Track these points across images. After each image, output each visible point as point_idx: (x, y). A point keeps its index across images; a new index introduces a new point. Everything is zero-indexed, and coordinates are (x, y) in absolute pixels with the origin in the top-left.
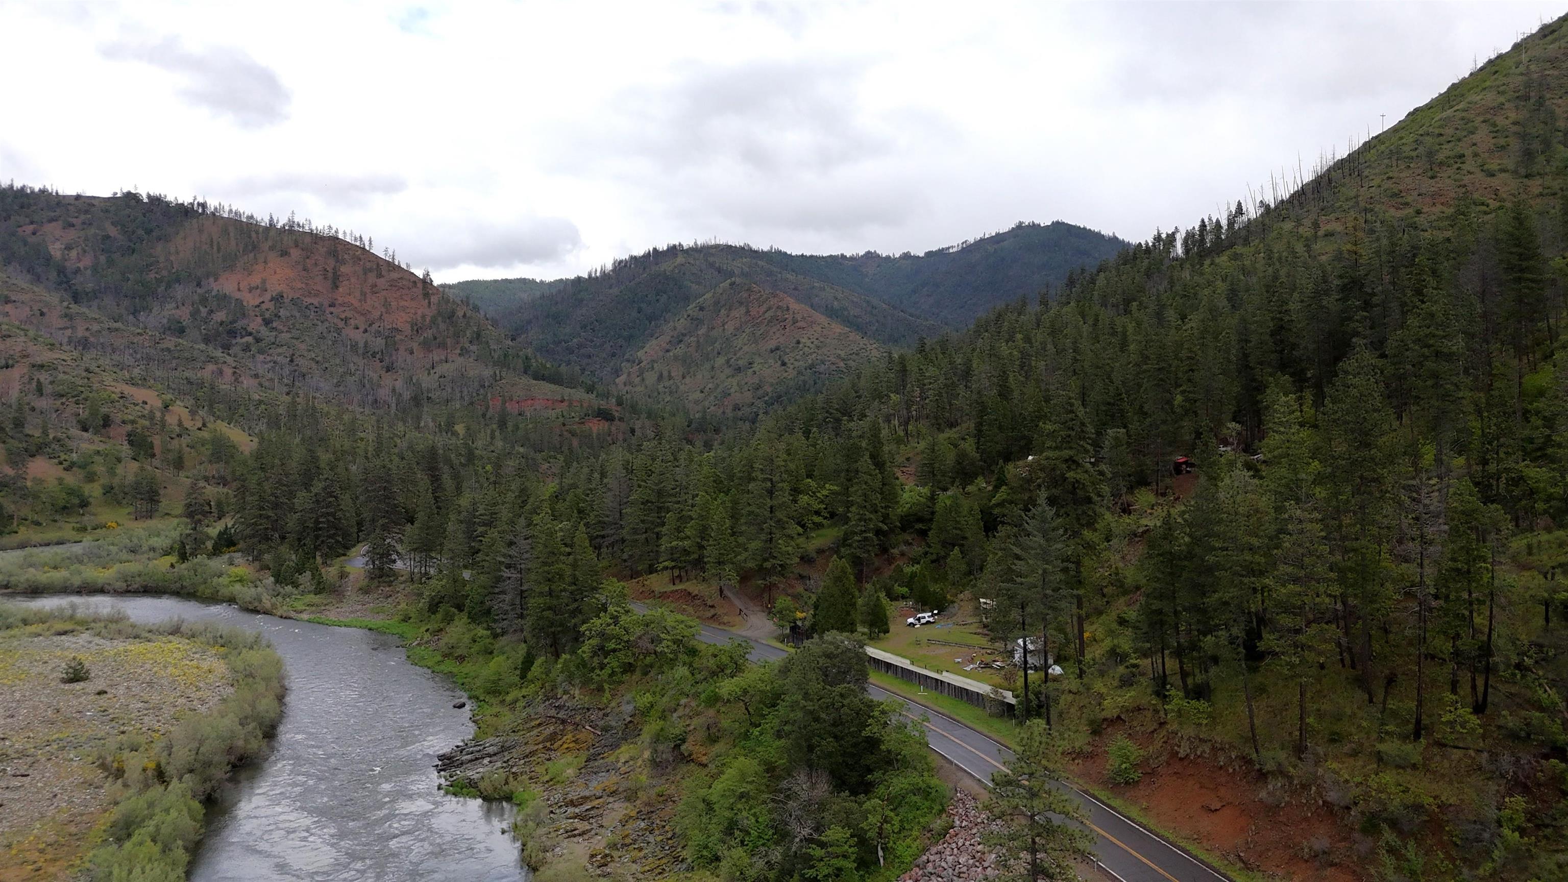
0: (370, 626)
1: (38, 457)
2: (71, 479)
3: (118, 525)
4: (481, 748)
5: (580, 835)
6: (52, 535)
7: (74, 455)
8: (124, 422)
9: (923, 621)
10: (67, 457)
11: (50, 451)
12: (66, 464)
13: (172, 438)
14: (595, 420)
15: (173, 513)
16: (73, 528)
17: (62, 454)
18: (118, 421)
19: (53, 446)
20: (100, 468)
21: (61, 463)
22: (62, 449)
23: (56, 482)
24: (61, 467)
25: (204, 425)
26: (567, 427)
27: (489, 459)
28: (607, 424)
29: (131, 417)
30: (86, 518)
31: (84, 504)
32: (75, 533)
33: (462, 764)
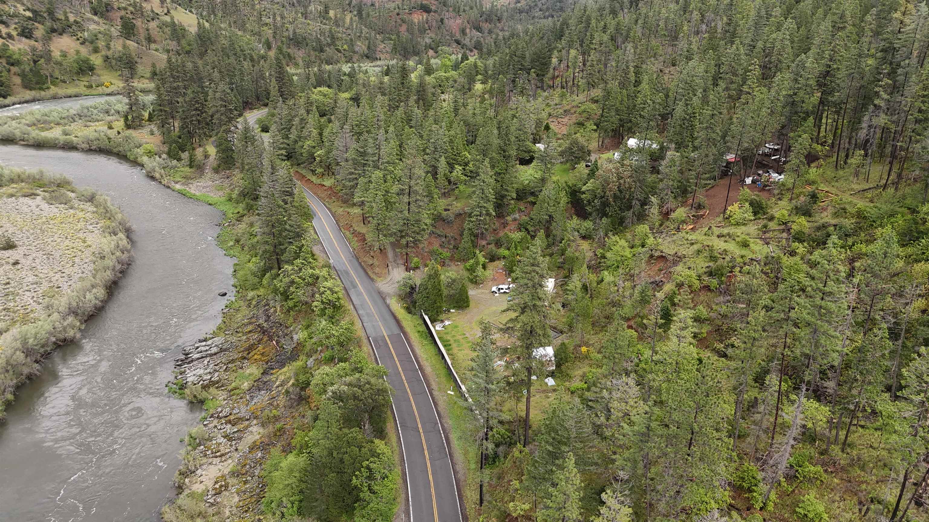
0: (210, 202)
1: (64, 34)
2: (84, 51)
3: (112, 84)
4: (207, 348)
5: (220, 456)
6: (71, 90)
7: (86, 34)
8: (119, 8)
9: (502, 291)
10: (82, 35)
11: (71, 30)
12: (81, 40)
13: (148, 21)
14: (419, 12)
15: (145, 75)
16: (85, 86)
17: (79, 33)
18: (115, 7)
19: (74, 27)
20: (101, 44)
21: (78, 39)
22: (79, 29)
23: (75, 53)
24: (79, 42)
25: (168, 12)
26: (401, 16)
27: (346, 40)
28: (425, 15)
29: (123, 5)
30: (93, 78)
31: (92, 69)
32: (85, 89)
33: (192, 361)
